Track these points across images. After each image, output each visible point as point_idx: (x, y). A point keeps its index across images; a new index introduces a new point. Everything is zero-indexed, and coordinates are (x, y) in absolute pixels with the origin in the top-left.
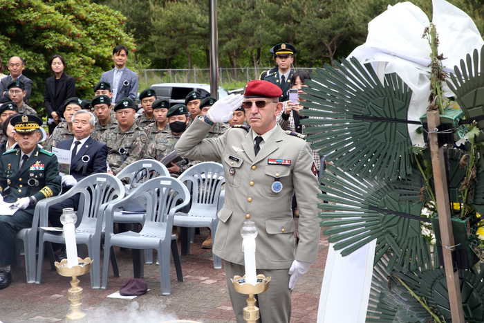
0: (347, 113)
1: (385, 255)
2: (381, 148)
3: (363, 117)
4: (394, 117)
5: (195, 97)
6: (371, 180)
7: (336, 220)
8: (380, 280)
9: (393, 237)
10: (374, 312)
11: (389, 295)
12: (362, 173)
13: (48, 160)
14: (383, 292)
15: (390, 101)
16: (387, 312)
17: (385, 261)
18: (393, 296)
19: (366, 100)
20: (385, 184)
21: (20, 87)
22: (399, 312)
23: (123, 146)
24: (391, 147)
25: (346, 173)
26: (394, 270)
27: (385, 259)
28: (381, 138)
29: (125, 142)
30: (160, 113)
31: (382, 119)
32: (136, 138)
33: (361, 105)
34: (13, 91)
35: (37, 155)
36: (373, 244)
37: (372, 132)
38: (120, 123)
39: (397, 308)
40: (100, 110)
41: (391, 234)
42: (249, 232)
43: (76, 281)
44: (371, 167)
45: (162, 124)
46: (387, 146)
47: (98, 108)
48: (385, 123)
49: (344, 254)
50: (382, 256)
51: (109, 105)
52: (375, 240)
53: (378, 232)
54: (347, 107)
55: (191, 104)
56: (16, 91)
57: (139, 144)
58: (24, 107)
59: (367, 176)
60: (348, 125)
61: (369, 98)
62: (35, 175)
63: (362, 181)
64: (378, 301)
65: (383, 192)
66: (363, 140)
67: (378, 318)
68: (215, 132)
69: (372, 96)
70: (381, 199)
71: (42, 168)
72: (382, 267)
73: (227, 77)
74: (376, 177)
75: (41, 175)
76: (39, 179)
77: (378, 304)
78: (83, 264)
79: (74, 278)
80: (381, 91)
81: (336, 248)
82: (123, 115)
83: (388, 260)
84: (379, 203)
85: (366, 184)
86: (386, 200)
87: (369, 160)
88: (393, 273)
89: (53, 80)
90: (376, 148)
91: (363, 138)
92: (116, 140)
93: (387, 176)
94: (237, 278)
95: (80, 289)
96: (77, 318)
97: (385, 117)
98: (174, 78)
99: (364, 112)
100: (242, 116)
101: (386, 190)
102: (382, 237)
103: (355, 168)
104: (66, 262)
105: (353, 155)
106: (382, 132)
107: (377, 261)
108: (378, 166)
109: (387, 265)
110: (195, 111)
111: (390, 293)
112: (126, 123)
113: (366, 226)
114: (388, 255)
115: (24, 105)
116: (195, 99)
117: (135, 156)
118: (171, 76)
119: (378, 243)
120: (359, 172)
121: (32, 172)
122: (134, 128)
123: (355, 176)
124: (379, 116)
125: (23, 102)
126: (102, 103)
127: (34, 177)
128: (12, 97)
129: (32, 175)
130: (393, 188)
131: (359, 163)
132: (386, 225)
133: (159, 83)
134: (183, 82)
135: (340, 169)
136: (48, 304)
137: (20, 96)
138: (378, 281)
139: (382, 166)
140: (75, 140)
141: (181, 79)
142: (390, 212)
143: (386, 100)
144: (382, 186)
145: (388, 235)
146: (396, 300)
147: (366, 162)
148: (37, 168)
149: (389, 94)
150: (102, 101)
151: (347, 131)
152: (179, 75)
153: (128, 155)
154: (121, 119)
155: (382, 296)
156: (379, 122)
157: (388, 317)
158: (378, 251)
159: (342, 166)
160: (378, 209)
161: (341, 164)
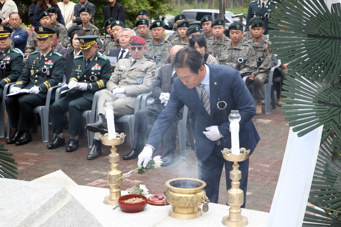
0: (303, 33)
1: (329, 137)
2: (328, 59)
3: (315, 36)
4: (338, 36)
5: (207, 19)
6: (320, 82)
7: (294, 110)
8: (326, 154)
9: (336, 123)
10: (321, 177)
11: (332, 165)
12: (313, 77)
13: (104, 63)
14: (328, 163)
15: (336, 24)
16: (331, 177)
17: (330, 140)
18: (335, 166)
19: (317, 23)
20: (331, 85)
21: (87, 12)
22: (339, 178)
23: (156, 54)
24: (336, 58)
25: (302, 77)
26: (336, 148)
27: (329, 139)
28: (328, 51)
29: (157, 51)
30: (182, 31)
31: (329, 37)
32: (165, 49)
33: (314, 27)
34: (83, 15)
35: (96, 59)
36: (321, 128)
37: (321, 47)
38: (154, 38)
39: (338, 175)
40: (142, 29)
41: (334, 122)
42: (235, 118)
43: (114, 149)
44: (320, 73)
45: (184, 38)
46: (332, 58)
47: (141, 27)
48: (332, 40)
49: (300, 135)
50: (327, 137)
51: (148, 25)
52: (323, 126)
53: (325, 120)
54: (303, 28)
55: (205, 24)
56: (85, 14)
57: (167, 53)
58: (90, 26)
59: (317, 79)
60: (304, 42)
61: (319, 21)
62: (95, 73)
63: (314, 83)
64: (324, 170)
65: (329, 91)
66: (315, 53)
67: (324, 181)
68: (221, 43)
69: (322, 20)
70: (327, 96)
71: (99, 69)
72: (327, 145)
73: (236, 5)
74: (324, 80)
75: (99, 73)
76: (97, 76)
77: (324, 172)
78: (119, 137)
79: (113, 147)
80: (328, 16)
81: (294, 130)
82: (157, 32)
83: (332, 140)
84: (326, 99)
85: (316, 85)
86: (331, 97)
87: (319, 67)
88: (335, 149)
89: (109, 7)
90: (324, 58)
91: (315, 51)
92: (151, 50)
93: (332, 80)
94: (226, 150)
95: (117, 155)
96: (115, 174)
97: (331, 36)
98: (199, 6)
99: (316, 32)
100: (239, 34)
101: (331, 89)
102: (328, 123)
103: (308, 73)
104: (108, 136)
105: (307, 63)
106: (329, 47)
107: (323, 141)
108: (326, 72)
109: (331, 144)
110: (208, 30)
111: (333, 164)
112: (158, 37)
113: (316, 115)
114: (332, 137)
115: (90, 24)
116: (207, 21)
117: (164, 61)
118: (196, 4)
119: (324, 128)
120: (311, 76)
121: (93, 71)
122: (164, 42)
123: (309, 79)
124: (327, 35)
125: (89, 22)
126: (144, 24)
127: (94, 74)
128: (83, 19)
129: (93, 73)
130: (337, 88)
131: (312, 70)
132: (331, 115)
133: (188, 9)
134: (205, 9)
135: (298, 74)
136: (102, 163)
137: (88, 18)
138: (324, 155)
139: (329, 72)
140: (122, 49)
141: (203, 6)
142: (334, 105)
143: (333, 23)
144: (329, 87)
145: (332, 122)
146: (337, 169)
147: (317, 69)
148: (96, 69)
149: (335, 19)
150: (144, 23)
151: (303, 46)
152: (202, 3)
153: (159, 60)
154: (155, 34)
155: (327, 166)
156: (327, 40)
157: (331, 180)
158: (324, 134)
159: (299, 72)
160: (325, 103)
161: (298, 70)
